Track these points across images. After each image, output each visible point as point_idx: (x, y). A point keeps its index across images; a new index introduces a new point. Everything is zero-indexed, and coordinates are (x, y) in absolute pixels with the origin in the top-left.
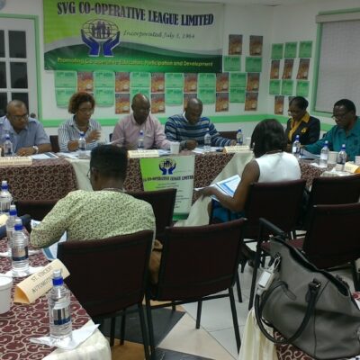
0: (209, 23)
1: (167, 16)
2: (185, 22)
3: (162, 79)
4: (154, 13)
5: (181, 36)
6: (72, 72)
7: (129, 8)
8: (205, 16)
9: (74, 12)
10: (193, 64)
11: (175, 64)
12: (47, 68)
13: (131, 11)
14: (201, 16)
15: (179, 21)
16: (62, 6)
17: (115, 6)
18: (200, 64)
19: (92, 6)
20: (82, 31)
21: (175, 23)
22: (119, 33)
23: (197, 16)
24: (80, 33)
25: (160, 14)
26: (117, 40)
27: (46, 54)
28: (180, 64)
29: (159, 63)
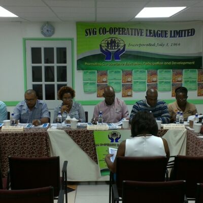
0: (191, 35)
1: (159, 32)
2: (173, 35)
3: (156, 74)
4: (150, 31)
5: (170, 44)
6: (94, 71)
7: (132, 29)
8: (188, 30)
9: (96, 34)
10: (179, 63)
11: (166, 63)
12: (79, 69)
13: (133, 31)
14: (185, 31)
15: (169, 35)
16: (88, 31)
17: (123, 29)
18: (184, 63)
19: (108, 30)
20: (101, 46)
21: (165, 37)
22: (125, 45)
23: (182, 31)
24: (99, 46)
25: (154, 31)
26: (124, 50)
27: (78, 61)
28: (170, 63)
29: (154, 63)
